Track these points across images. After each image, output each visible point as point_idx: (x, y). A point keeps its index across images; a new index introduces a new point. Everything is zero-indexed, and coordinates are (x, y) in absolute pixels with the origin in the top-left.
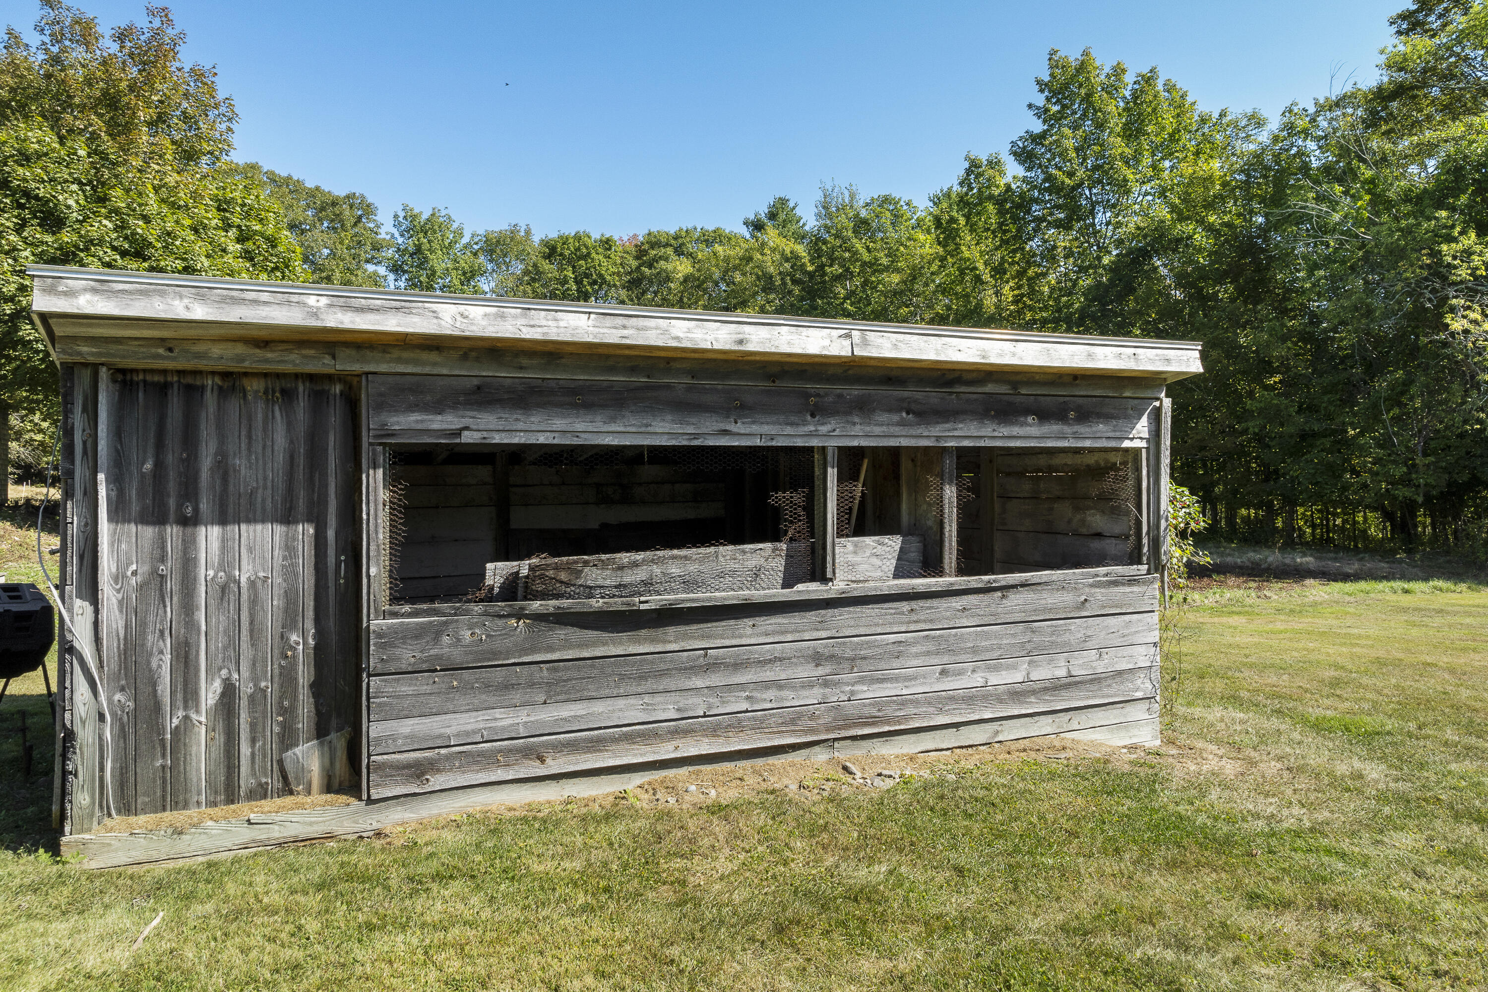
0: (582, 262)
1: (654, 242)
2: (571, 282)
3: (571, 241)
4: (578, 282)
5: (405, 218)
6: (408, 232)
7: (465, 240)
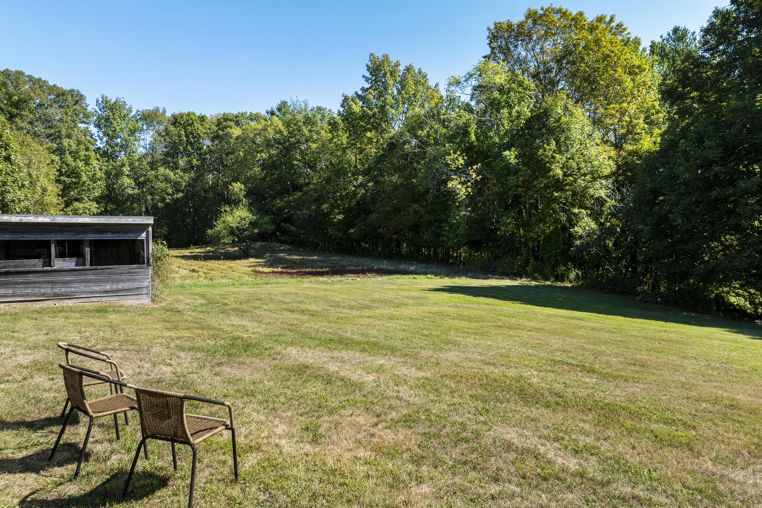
0: (189, 127)
1: (226, 118)
2: (184, 136)
3: (184, 116)
4: (187, 136)
5: (102, 102)
6: (104, 108)
7: (134, 113)
